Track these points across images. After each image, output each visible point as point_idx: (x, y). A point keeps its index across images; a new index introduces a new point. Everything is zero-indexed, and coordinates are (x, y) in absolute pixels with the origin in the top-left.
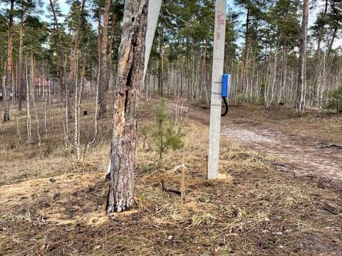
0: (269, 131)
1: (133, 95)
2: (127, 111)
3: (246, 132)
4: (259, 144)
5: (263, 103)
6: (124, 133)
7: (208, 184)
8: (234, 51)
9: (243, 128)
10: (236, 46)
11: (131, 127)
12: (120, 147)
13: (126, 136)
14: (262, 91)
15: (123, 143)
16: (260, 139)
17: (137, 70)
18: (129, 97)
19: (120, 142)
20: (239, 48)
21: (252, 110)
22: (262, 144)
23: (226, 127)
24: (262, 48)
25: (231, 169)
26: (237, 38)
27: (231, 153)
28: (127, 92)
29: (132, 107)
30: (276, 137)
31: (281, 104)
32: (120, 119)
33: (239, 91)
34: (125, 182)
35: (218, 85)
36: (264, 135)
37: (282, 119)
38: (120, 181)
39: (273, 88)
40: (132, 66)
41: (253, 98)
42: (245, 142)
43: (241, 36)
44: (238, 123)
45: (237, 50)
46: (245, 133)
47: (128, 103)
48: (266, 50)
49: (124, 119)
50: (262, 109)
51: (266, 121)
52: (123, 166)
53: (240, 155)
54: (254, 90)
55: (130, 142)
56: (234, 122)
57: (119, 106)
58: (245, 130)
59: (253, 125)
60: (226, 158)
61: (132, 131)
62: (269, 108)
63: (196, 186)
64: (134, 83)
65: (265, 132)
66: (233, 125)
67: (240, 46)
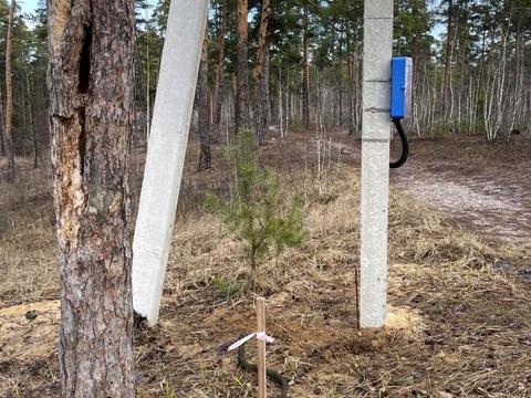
0: (496, 184)
1: (97, 120)
2: (87, 169)
3: (452, 187)
4: (481, 213)
5: (481, 132)
6: (82, 237)
7: (360, 347)
8: (428, 47)
9: (447, 179)
10: (431, 39)
11: (101, 218)
12: (73, 280)
13: (88, 245)
14: (480, 111)
15: (81, 267)
16: (479, 201)
17: (105, 41)
18: (89, 127)
19: (72, 266)
20: (437, 42)
21: (462, 146)
22: (486, 213)
23: (416, 178)
24: (476, 38)
25: (421, 290)
26: (432, 25)
27: (422, 244)
28: (82, 111)
29: (100, 157)
30: (511, 195)
31: (516, 132)
32: (66, 195)
33: (437, 113)
34: (98, 377)
35: (379, 86)
36: (487, 193)
37: (520, 159)
38: (83, 375)
39: (499, 104)
40: (88, 30)
41: (463, 123)
42: (451, 209)
43: (439, 21)
44: (437, 170)
45: (433, 46)
46: (450, 190)
47: (88, 146)
48: (484, 42)
49: (79, 194)
50: (481, 143)
51: (489, 164)
52: (88, 333)
53: (441, 248)
54: (464, 111)
55: (101, 263)
56: (430, 169)
57: (61, 156)
58: (452, 183)
59: (464, 173)
60: (410, 257)
61: (107, 230)
62: (494, 141)
63: (327, 354)
64: (98, 81)
65: (489, 186)
66: (428, 174)
67: (439, 39)
